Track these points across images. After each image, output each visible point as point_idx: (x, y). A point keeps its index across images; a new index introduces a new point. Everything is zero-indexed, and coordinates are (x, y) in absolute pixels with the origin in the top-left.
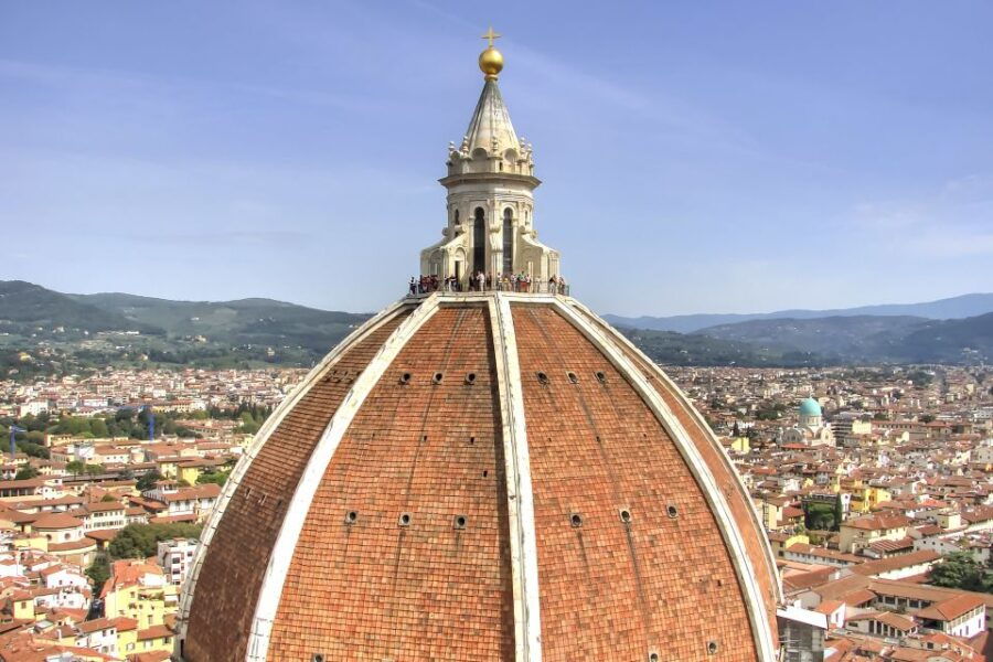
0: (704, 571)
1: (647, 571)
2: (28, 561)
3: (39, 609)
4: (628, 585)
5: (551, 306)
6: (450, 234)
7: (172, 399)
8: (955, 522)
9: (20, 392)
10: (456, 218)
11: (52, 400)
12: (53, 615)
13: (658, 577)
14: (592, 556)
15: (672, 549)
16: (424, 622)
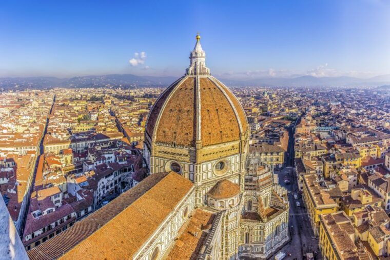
0: (231, 119)
1: (220, 118)
2: (130, 116)
3: (131, 124)
4: (217, 121)
5: (207, 78)
6: (190, 66)
7: (155, 92)
8: (287, 110)
9: (130, 91)
10: (191, 63)
11: (135, 93)
12: (133, 125)
13: (222, 120)
14: (211, 116)
15: (225, 115)
16: (182, 126)
